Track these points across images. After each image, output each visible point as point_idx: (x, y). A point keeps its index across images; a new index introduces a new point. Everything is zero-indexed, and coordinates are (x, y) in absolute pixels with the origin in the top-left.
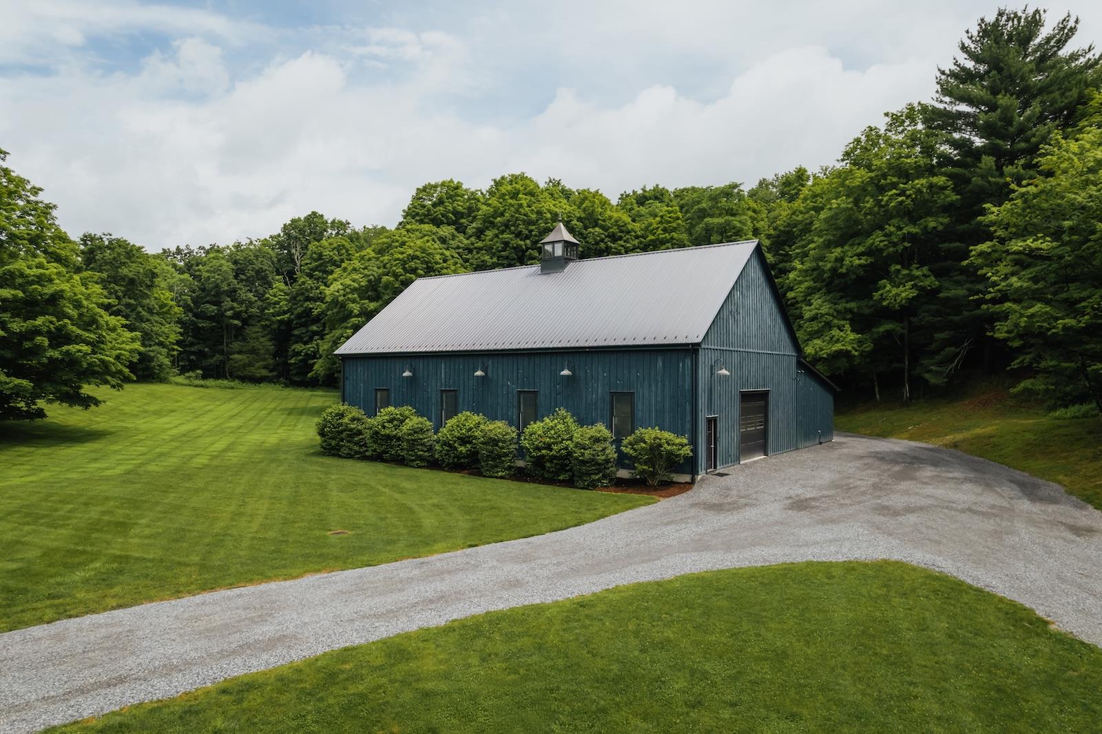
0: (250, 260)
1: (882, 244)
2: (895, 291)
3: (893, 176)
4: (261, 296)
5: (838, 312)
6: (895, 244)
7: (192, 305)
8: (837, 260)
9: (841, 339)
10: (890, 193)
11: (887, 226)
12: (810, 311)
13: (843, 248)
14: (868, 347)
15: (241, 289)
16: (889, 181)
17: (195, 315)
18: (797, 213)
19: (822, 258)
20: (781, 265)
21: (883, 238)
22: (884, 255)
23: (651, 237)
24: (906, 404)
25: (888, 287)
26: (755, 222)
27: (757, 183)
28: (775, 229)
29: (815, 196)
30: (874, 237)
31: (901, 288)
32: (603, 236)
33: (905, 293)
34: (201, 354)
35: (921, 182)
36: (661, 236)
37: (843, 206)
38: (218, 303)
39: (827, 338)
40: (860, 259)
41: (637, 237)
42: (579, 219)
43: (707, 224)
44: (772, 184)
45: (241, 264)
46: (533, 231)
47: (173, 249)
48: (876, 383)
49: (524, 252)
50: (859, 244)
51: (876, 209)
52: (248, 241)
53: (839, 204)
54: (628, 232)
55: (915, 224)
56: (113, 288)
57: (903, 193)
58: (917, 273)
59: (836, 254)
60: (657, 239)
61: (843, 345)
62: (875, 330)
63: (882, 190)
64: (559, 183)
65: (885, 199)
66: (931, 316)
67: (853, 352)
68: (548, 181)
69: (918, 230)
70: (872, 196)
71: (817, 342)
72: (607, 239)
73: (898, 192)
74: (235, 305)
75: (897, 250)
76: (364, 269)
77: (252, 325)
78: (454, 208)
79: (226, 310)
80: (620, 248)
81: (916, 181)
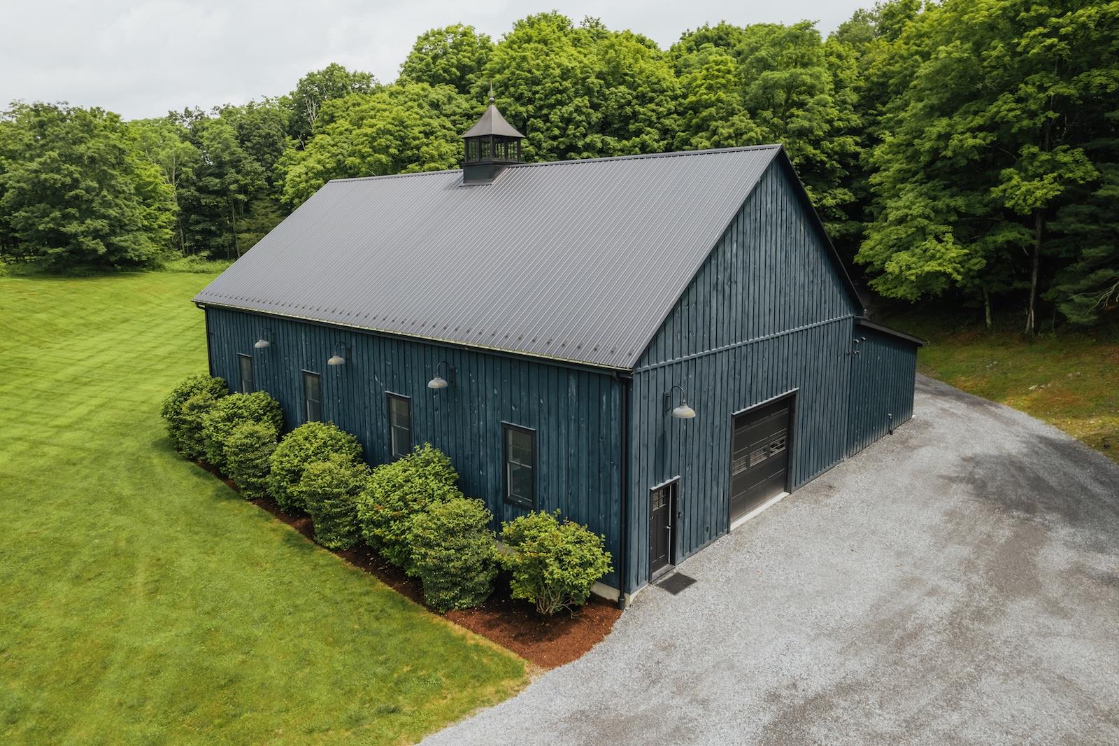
0: (256, 124)
1: (1011, 114)
2: (1026, 186)
3: (1041, 5)
4: (269, 167)
5: (936, 211)
6: (1032, 115)
7: (194, 178)
8: (940, 137)
9: (938, 255)
10: (1032, 33)
11: (1022, 85)
12: (898, 209)
13: (951, 118)
14: (978, 263)
15: (245, 158)
16: (1033, 13)
17: (200, 189)
18: (897, 58)
19: (919, 134)
20: (870, 130)
21: (1013, 105)
22: (1013, 131)
23: (692, 98)
24: (1028, 339)
25: (1016, 180)
26: (838, 72)
27: (852, 15)
28: (867, 79)
29: (920, 35)
30: (1000, 103)
31: (1036, 183)
32: (630, 98)
33: (1044, 189)
34: (207, 233)
35: (1088, 13)
36: (705, 97)
37: (956, 55)
38: (220, 176)
39: (918, 251)
40: (975, 137)
41: (675, 98)
42: (600, 75)
43: (764, 80)
44: (871, 16)
45: (247, 129)
46: (537, 92)
47: (181, 111)
48: (987, 303)
49: (525, 121)
50: (976, 113)
51: (1007, 58)
52: (264, 100)
53: (949, 53)
54: (663, 91)
55: (1069, 81)
56: (68, 169)
57: (1054, 32)
58: (1065, 158)
59: (939, 129)
60: (698, 102)
61: (940, 265)
62: (990, 239)
63: (1020, 27)
64: (597, 23)
65: (1024, 42)
66: (1081, 222)
67: (955, 275)
68: (583, 21)
69: (1073, 92)
70: (1002, 39)
71: (904, 257)
72: (635, 101)
73: (1046, 31)
74: (240, 177)
75: (1034, 124)
76: (333, 146)
77: (262, 199)
78: (459, 60)
79: (230, 184)
80: (650, 113)
81: (1080, 12)
